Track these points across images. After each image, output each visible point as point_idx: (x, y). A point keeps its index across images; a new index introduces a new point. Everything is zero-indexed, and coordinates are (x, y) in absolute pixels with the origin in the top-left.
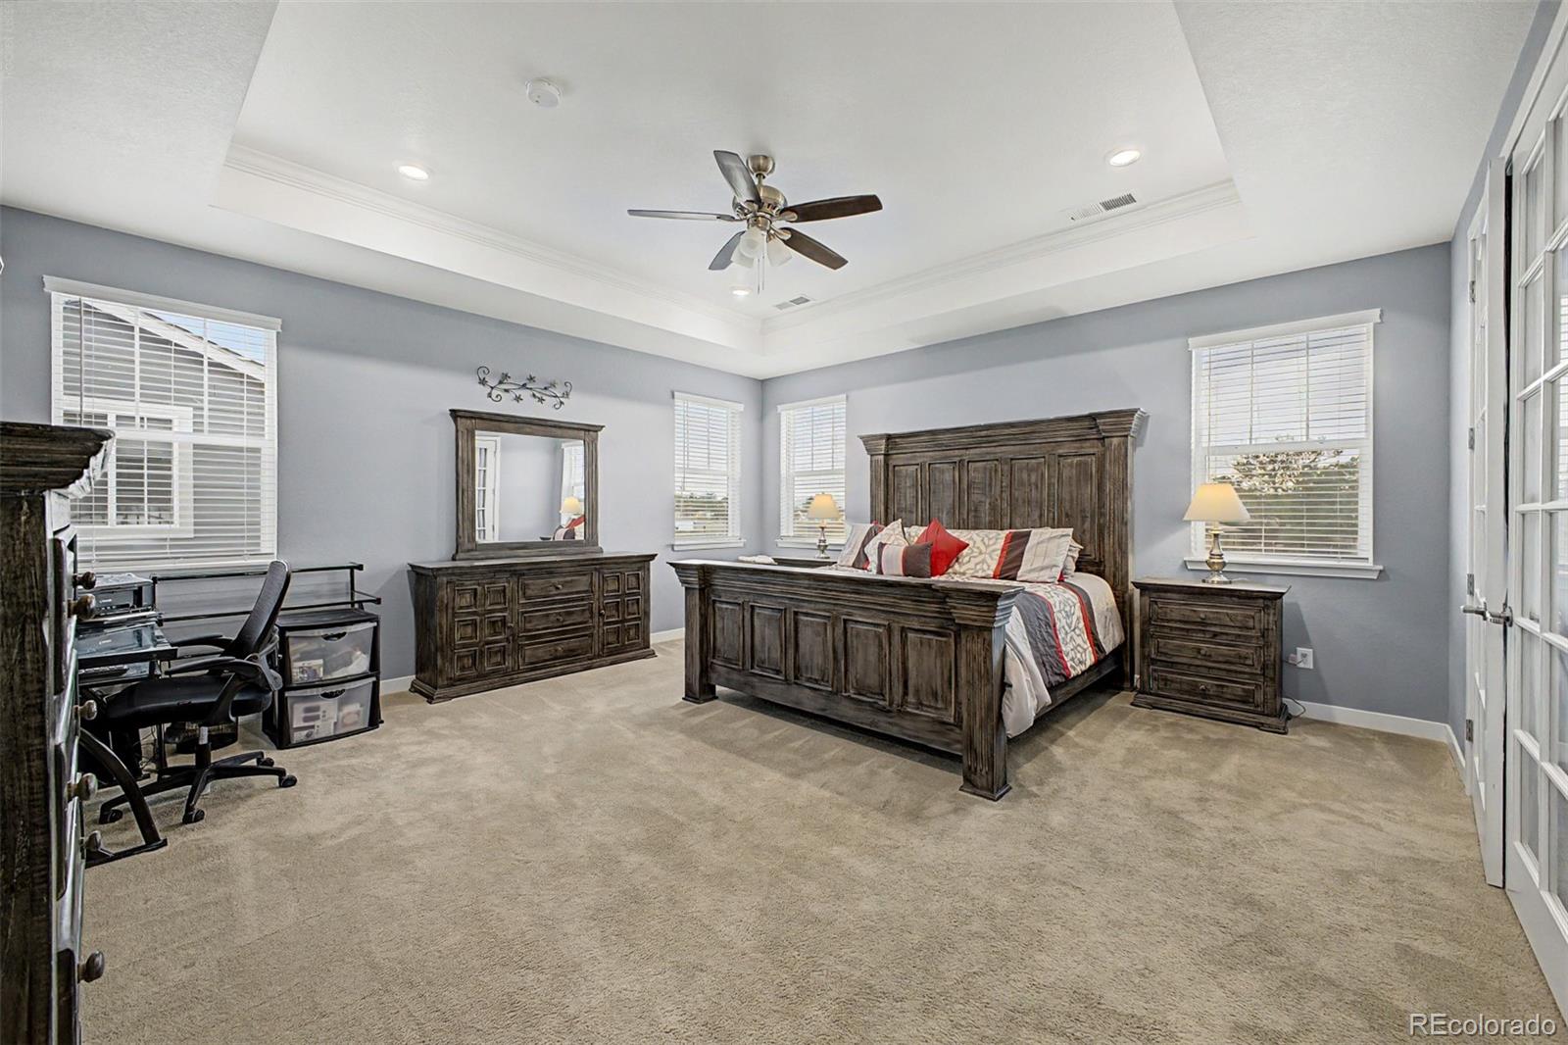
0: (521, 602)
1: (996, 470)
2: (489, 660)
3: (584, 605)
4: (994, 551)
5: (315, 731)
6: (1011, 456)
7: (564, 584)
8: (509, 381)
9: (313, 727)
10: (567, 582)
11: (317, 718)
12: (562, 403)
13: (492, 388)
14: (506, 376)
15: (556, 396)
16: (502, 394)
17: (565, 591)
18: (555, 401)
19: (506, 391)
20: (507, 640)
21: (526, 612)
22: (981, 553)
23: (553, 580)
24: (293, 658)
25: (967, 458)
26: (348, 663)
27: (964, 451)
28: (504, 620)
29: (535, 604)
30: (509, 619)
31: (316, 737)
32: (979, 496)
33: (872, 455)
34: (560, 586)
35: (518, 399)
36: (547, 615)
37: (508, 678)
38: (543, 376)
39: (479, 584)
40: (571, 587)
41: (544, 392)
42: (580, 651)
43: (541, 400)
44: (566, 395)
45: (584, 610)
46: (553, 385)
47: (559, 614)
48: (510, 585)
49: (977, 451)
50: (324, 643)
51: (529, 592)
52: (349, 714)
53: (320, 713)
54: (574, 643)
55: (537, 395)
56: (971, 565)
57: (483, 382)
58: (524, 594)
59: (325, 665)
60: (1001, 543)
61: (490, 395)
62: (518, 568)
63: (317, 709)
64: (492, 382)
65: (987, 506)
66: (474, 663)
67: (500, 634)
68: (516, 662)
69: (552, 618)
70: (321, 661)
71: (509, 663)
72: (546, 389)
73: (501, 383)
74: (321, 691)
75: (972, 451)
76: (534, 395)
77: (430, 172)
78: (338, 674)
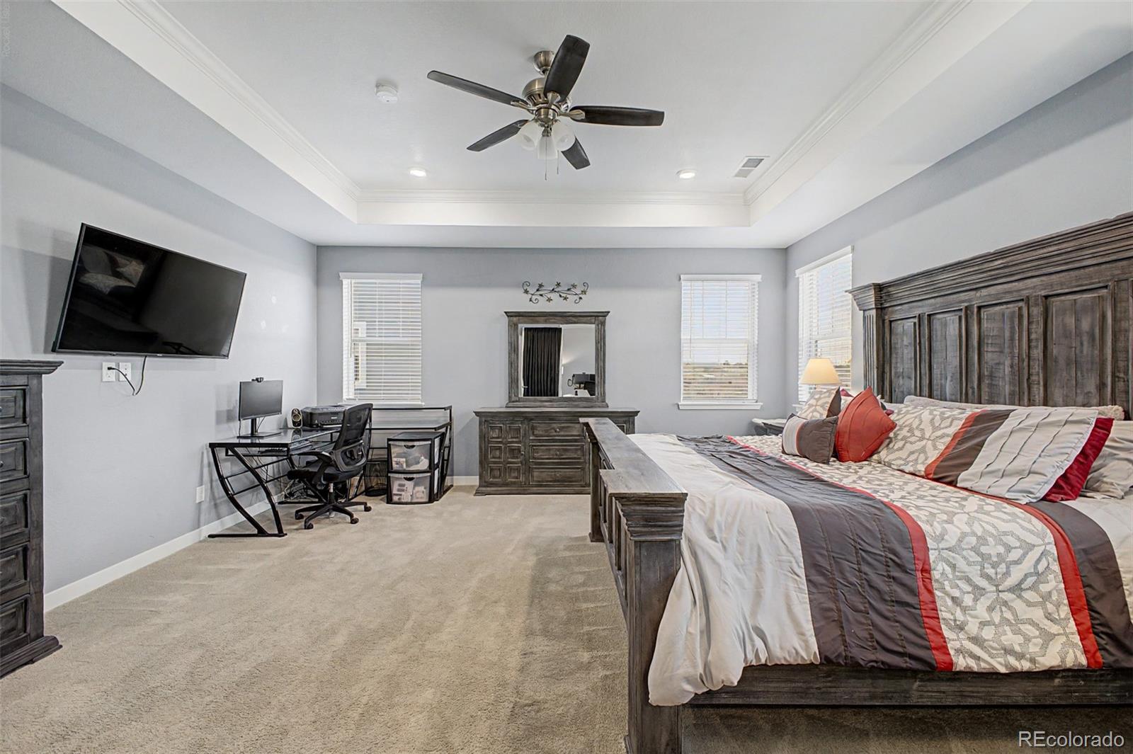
0: (531, 438)
1: (1020, 316)
2: (510, 475)
3: (577, 446)
4: (942, 437)
5: (402, 497)
6: (1043, 293)
7: (562, 429)
8: (544, 288)
9: (401, 495)
10: (563, 427)
11: (403, 491)
12: (581, 298)
13: (532, 295)
14: (541, 286)
15: (576, 294)
16: (539, 298)
17: (562, 433)
18: (577, 297)
19: (541, 295)
20: (521, 462)
21: (535, 446)
22: (922, 438)
23: (554, 425)
24: (393, 456)
25: (976, 303)
26: (418, 463)
27: (972, 293)
28: (519, 449)
29: (540, 441)
30: (522, 449)
31: (403, 501)
32: (995, 356)
33: (864, 311)
34: (558, 430)
35: (549, 300)
36: (550, 450)
37: (523, 489)
38: (566, 281)
39: (503, 424)
40: (566, 431)
41: (568, 292)
42: (574, 479)
43: (566, 298)
44: (584, 292)
45: (577, 450)
46: (574, 286)
47: (559, 450)
48: (524, 427)
49: (992, 290)
50: (406, 450)
51: (536, 432)
52: (418, 492)
53: (405, 488)
54: (569, 472)
55: (562, 295)
56: (903, 454)
57: (526, 292)
58: (533, 432)
59: (407, 462)
60: (956, 427)
61: (531, 300)
62: (527, 415)
63: (404, 485)
64: (532, 290)
65: (1007, 370)
66: (500, 475)
67: (517, 458)
68: (527, 479)
69: (552, 452)
70: (404, 460)
71: (522, 479)
72: (569, 290)
73: (538, 290)
74: (403, 476)
75: (984, 292)
76: (560, 296)
77: (427, 171)
78: (412, 468)
